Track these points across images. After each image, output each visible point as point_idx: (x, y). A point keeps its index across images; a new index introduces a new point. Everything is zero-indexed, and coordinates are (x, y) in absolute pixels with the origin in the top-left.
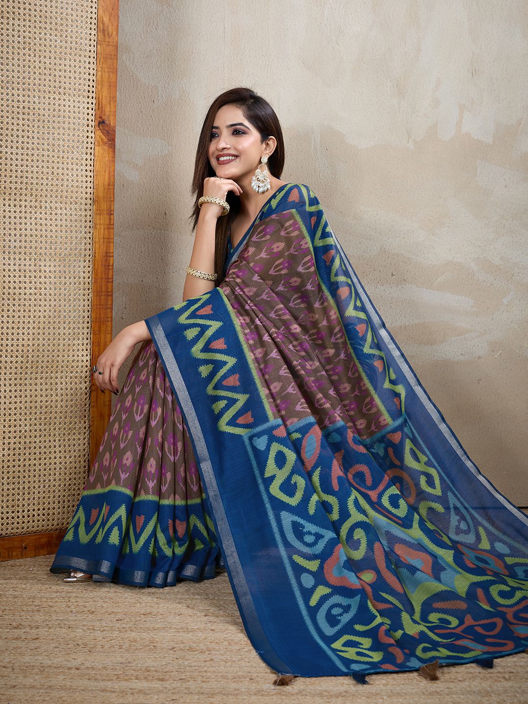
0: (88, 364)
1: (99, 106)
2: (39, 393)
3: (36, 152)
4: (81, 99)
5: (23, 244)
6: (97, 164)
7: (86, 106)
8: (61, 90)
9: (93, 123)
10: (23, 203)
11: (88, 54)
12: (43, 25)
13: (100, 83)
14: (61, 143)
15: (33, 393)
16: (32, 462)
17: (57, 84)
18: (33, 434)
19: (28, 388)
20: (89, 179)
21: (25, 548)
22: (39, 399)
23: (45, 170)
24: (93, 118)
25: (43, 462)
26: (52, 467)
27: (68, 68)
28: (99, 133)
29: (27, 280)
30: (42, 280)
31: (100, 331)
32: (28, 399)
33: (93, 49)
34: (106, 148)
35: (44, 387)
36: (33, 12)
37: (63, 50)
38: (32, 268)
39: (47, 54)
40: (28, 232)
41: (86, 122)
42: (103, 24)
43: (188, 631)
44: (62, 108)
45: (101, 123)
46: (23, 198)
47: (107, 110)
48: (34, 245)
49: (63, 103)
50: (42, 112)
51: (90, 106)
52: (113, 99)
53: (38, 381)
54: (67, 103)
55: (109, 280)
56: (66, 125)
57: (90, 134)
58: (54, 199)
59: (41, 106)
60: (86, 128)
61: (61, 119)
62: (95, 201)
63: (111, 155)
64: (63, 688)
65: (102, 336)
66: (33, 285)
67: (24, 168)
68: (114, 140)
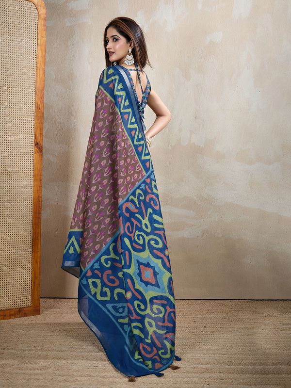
0: (31, 241)
1: (36, 138)
2: (11, 254)
3: (9, 158)
4: (28, 135)
5: (4, 194)
6: (35, 161)
7: (30, 138)
8: (20, 132)
9: (33, 145)
10: (4, 178)
11: (31, 117)
12: (13, 107)
13: (36, 128)
14: (20, 153)
15: (8, 254)
16: (8, 281)
17: (18, 130)
18: (8, 270)
19: (6, 252)
20: (32, 167)
21: (5, 315)
22: (11, 256)
23: (13, 165)
24: (33, 142)
25: (12, 281)
26: (16, 283)
27: (23, 123)
28: (36, 148)
29: (6, 209)
30: (12, 208)
31: (36, 228)
32: (6, 256)
33: (33, 115)
34: (39, 154)
35: (13, 251)
36: (8, 102)
37: (21, 116)
38: (8, 204)
39: (14, 118)
40: (6, 190)
41: (30, 145)
42: (38, 104)
43: (61, 351)
44: (20, 139)
45: (37, 144)
46: (4, 176)
47: (39, 139)
48: (8, 194)
49: (20, 137)
50: (12, 141)
51: (32, 138)
52: (42, 134)
53: (10, 249)
54: (22, 137)
55: (40, 208)
56: (22, 146)
57: (32, 150)
58: (17, 176)
59: (12, 139)
60: (30, 147)
61: (20, 144)
62: (35, 176)
63: (41, 157)
64: (9, 373)
65: (37, 230)
66: (8, 211)
67: (5, 164)
68: (42, 151)
